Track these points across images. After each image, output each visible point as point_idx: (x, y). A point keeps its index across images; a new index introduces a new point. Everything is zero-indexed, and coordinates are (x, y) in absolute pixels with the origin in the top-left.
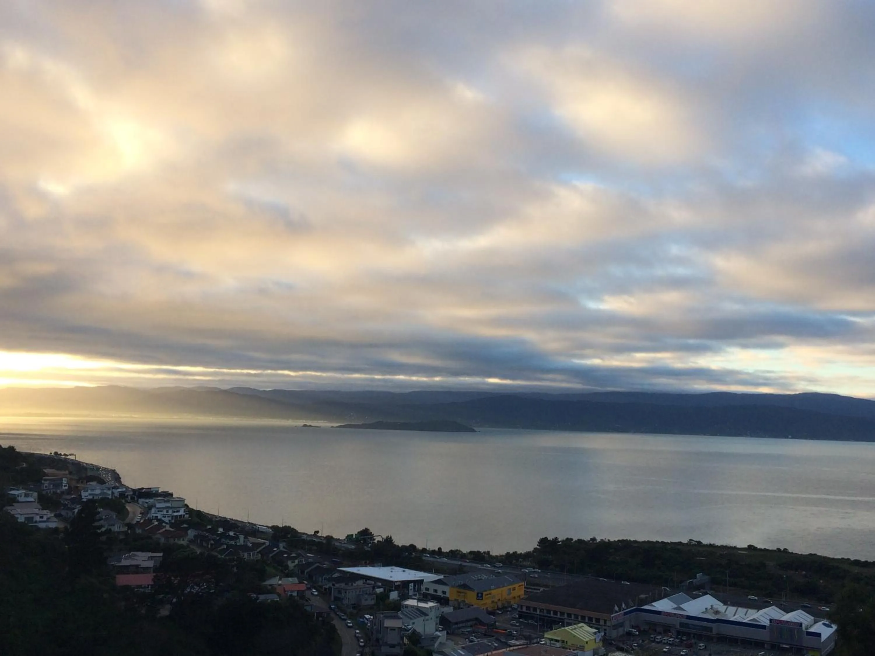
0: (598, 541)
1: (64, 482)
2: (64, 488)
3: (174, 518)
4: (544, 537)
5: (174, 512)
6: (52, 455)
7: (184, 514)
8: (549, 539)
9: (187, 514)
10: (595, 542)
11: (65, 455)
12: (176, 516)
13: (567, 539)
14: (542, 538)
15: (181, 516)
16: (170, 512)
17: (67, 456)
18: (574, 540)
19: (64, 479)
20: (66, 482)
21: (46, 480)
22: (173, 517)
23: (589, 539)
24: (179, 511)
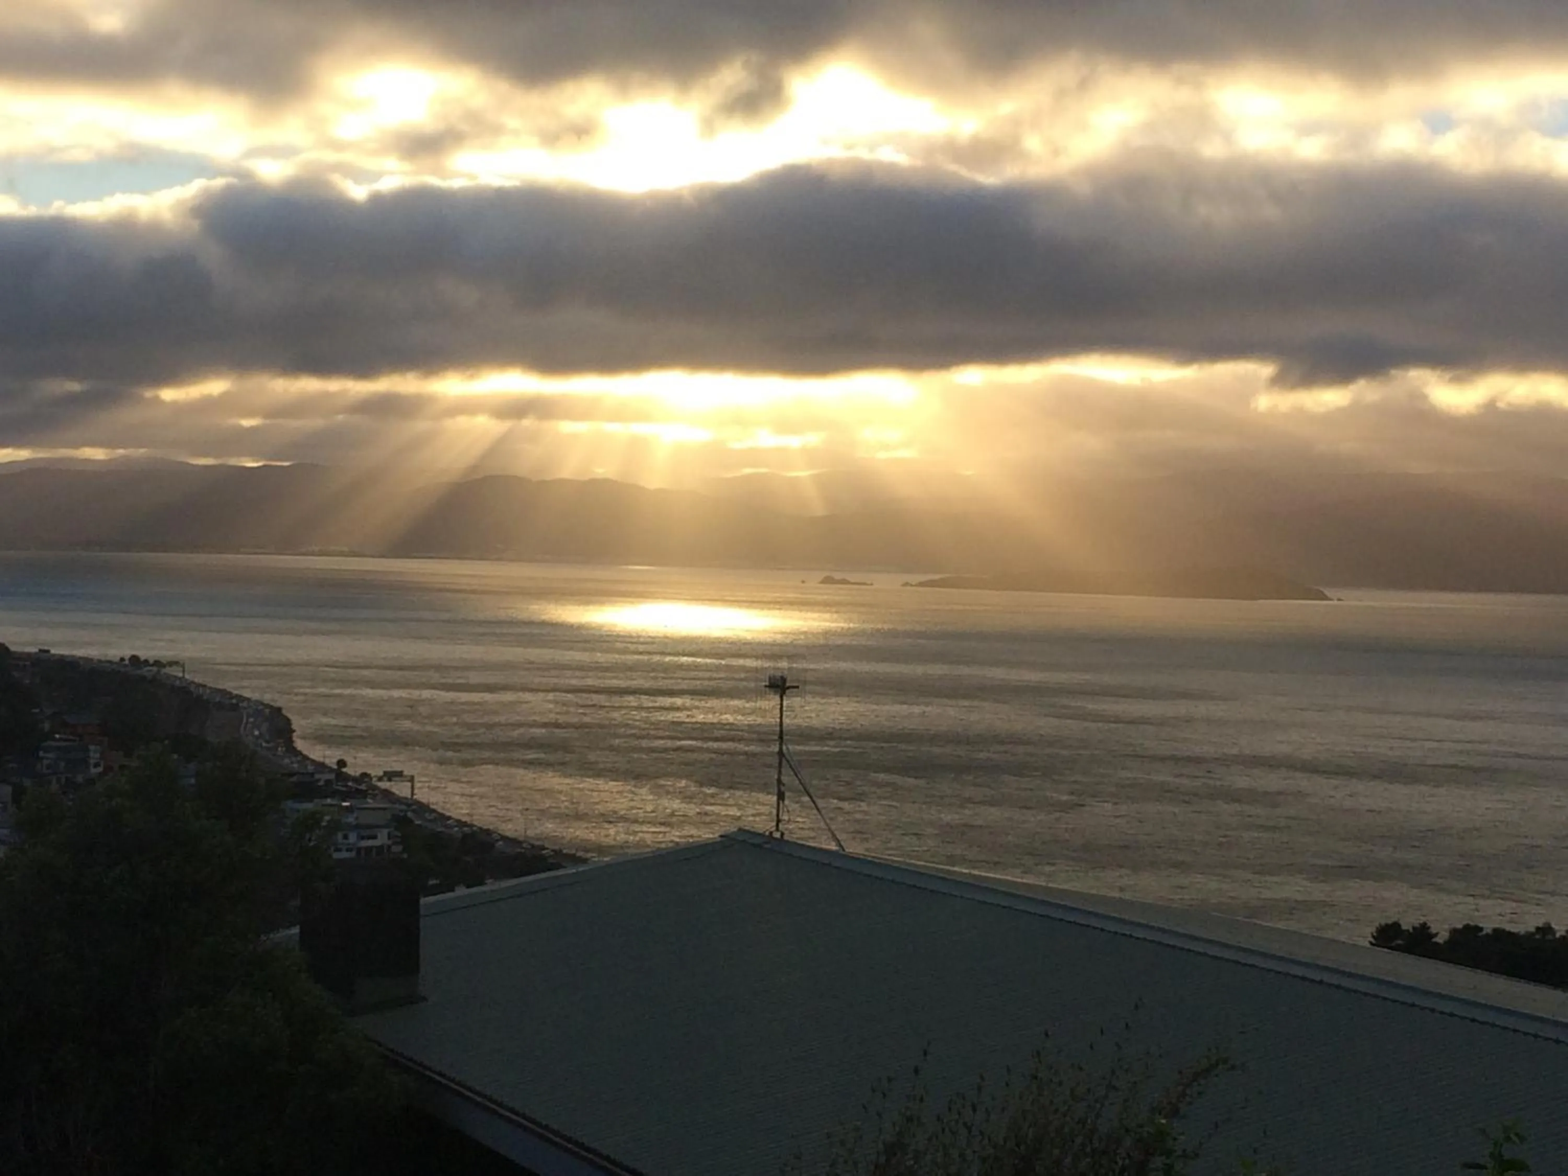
0: (1558, 935)
1: (92, 754)
2: (94, 771)
3: (363, 853)
4: (1390, 922)
5: (363, 838)
6: (124, 663)
7: (390, 842)
8: (1404, 927)
9: (395, 843)
10: (1550, 937)
11: (157, 663)
12: (369, 849)
13: (1467, 927)
14: (1383, 922)
15: (380, 849)
16: (353, 838)
17: (164, 666)
18: (1484, 932)
19: (92, 747)
20: (98, 755)
21: (46, 750)
22: (359, 850)
23: (1533, 930)
24: (375, 837)
